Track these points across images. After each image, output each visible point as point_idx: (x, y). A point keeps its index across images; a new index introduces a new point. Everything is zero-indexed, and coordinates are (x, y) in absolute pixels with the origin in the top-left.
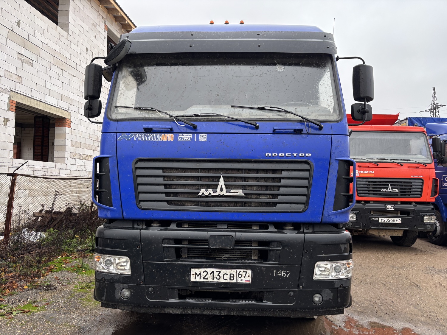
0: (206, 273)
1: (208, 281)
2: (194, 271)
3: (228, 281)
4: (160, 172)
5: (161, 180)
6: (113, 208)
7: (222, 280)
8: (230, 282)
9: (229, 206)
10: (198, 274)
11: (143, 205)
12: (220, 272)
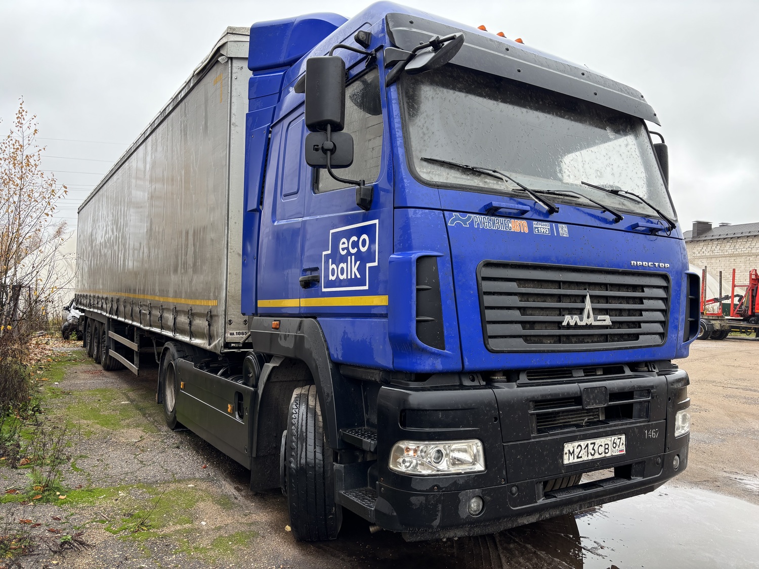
0: (580, 448)
1: (583, 461)
2: (568, 447)
3: (603, 455)
4: (513, 287)
5: (515, 301)
6: (447, 352)
7: (597, 456)
8: (605, 457)
9: (592, 342)
10: (571, 451)
11: (493, 344)
12: (594, 443)
